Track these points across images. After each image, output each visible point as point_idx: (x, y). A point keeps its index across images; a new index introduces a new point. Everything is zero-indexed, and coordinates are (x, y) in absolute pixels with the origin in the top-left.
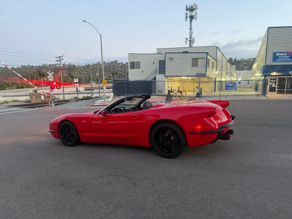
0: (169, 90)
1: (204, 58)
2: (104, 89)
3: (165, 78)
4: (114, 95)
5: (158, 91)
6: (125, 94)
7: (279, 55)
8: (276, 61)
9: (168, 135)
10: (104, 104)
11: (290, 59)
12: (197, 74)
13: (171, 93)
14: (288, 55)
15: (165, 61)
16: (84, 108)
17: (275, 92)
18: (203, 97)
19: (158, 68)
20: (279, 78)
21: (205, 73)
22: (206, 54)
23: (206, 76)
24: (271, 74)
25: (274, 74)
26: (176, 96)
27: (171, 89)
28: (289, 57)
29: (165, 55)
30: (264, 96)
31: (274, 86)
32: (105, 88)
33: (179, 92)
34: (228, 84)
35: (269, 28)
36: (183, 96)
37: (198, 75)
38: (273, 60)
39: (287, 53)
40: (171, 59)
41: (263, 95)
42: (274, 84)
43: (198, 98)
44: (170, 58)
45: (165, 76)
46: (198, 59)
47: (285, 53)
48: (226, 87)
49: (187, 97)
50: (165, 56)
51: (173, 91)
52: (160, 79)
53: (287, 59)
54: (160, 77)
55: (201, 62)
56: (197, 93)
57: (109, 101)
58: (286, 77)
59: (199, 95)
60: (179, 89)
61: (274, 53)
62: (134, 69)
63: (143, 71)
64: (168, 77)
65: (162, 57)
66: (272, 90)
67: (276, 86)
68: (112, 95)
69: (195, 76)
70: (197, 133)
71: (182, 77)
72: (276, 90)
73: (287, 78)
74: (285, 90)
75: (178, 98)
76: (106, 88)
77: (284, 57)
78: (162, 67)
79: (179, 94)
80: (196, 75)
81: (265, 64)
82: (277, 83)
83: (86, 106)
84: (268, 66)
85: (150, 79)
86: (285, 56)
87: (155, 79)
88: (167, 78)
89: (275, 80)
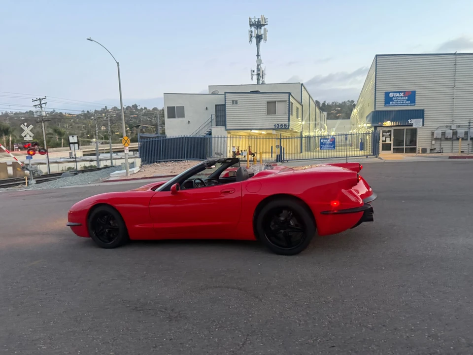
0: (234, 152)
1: (286, 101)
2: (126, 152)
3: (226, 132)
4: (143, 161)
5: (215, 153)
6: (162, 160)
7: (393, 96)
8: (390, 104)
9: (286, 219)
10: (126, 178)
11: (409, 102)
12: (275, 125)
13: (237, 157)
14: (405, 95)
15: (224, 105)
16: (91, 185)
17: (390, 150)
18: (287, 161)
19: (214, 117)
20: (394, 130)
21: (287, 125)
22: (288, 95)
23: (289, 128)
24: (384, 123)
25: (388, 123)
26: (246, 161)
27: (238, 149)
28: (407, 98)
29: (225, 96)
30: (376, 157)
31: (388, 142)
32: (128, 151)
33: (250, 153)
34: (322, 141)
35: (377, 56)
36: (257, 161)
37: (278, 128)
38: (385, 104)
39: (405, 93)
40: (235, 102)
41: (373, 155)
42: (389, 139)
43: (280, 163)
44: (233, 101)
45: (226, 130)
46: (275, 102)
47: (401, 92)
48: (320, 144)
49: (263, 161)
50: (225, 98)
51: (240, 152)
52: (219, 135)
53: (404, 102)
54: (217, 131)
55: (281, 108)
56: (277, 155)
57: (135, 172)
59: (280, 159)
60: (250, 149)
61: (385, 92)
62: (175, 118)
63: (189, 122)
64: (231, 131)
65: (219, 100)
66: (386, 147)
67: (392, 142)
68: (138, 161)
69: (273, 129)
70: (331, 212)
71: (253, 131)
72: (392, 147)
73: (406, 129)
74: (405, 147)
75: (249, 164)
76: (130, 151)
77: (400, 98)
78: (220, 115)
79: (251, 157)
80: (274, 127)
81: (375, 108)
82: (392, 137)
83: (93, 182)
84: (379, 112)
85: (202, 134)
86: (401, 97)
87: (210, 134)
88: (229, 133)
89: (389, 133)
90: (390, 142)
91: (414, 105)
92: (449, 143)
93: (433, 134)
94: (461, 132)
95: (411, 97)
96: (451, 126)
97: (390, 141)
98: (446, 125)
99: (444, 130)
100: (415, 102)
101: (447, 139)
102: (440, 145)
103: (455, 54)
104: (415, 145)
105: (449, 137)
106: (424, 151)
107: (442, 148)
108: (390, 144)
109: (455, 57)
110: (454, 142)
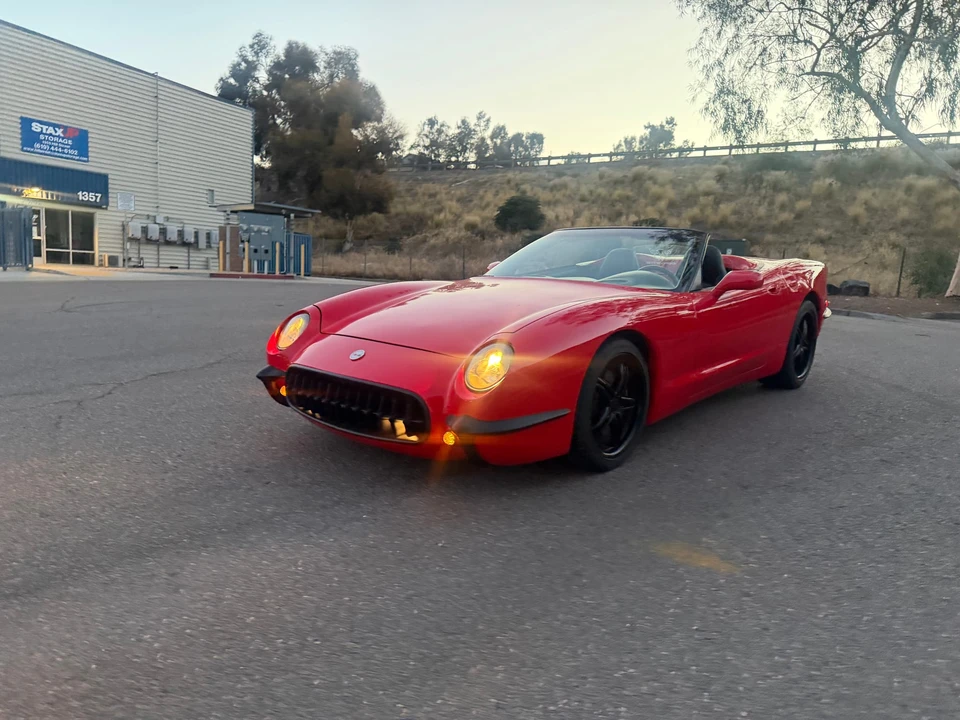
7: (39, 130)
8: (33, 147)
11: (76, 153)
14: (67, 135)
17: (40, 255)
20: (46, 210)
24: (26, 191)
25: (35, 192)
28: (70, 142)
31: (35, 236)
38: (23, 145)
39: (66, 129)
42: (35, 228)
47: (59, 126)
53: (66, 151)
58: (71, 209)
61: (21, 118)
67: (43, 238)
72: (44, 249)
73: (73, 212)
74: (71, 251)
77: (56, 139)
82: (43, 227)
86: (59, 137)
89: (35, 217)
90: (39, 238)
91: (88, 161)
92: (154, 248)
93: (124, 227)
94: (173, 236)
95: (80, 141)
96: (155, 217)
97: (39, 235)
98: (147, 213)
99: (145, 222)
100: (88, 157)
101: (149, 241)
102: (139, 253)
103: (153, 75)
104: (92, 249)
105: (154, 238)
106: (113, 262)
107: (142, 259)
108: (40, 240)
109: (155, 81)
110: (163, 248)
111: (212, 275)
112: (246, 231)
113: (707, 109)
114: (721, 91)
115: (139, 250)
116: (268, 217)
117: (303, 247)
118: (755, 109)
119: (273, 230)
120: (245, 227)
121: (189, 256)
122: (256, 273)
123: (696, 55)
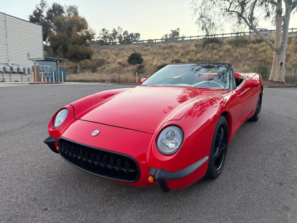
92: (8, 74)
94: (15, 70)
96: (8, 64)
98: (5, 62)
99: (5, 66)
101: (6, 72)
102: (3, 77)
105: (8, 71)
107: (4, 79)
110: (11, 75)
111: (30, 84)
112: (42, 68)
113: (197, 22)
114: (201, 17)
115: (3, 76)
116: (49, 62)
117: (62, 72)
118: (212, 22)
119: (52, 67)
120: (41, 66)
121: (22, 77)
122: (46, 82)
123: (192, 5)
